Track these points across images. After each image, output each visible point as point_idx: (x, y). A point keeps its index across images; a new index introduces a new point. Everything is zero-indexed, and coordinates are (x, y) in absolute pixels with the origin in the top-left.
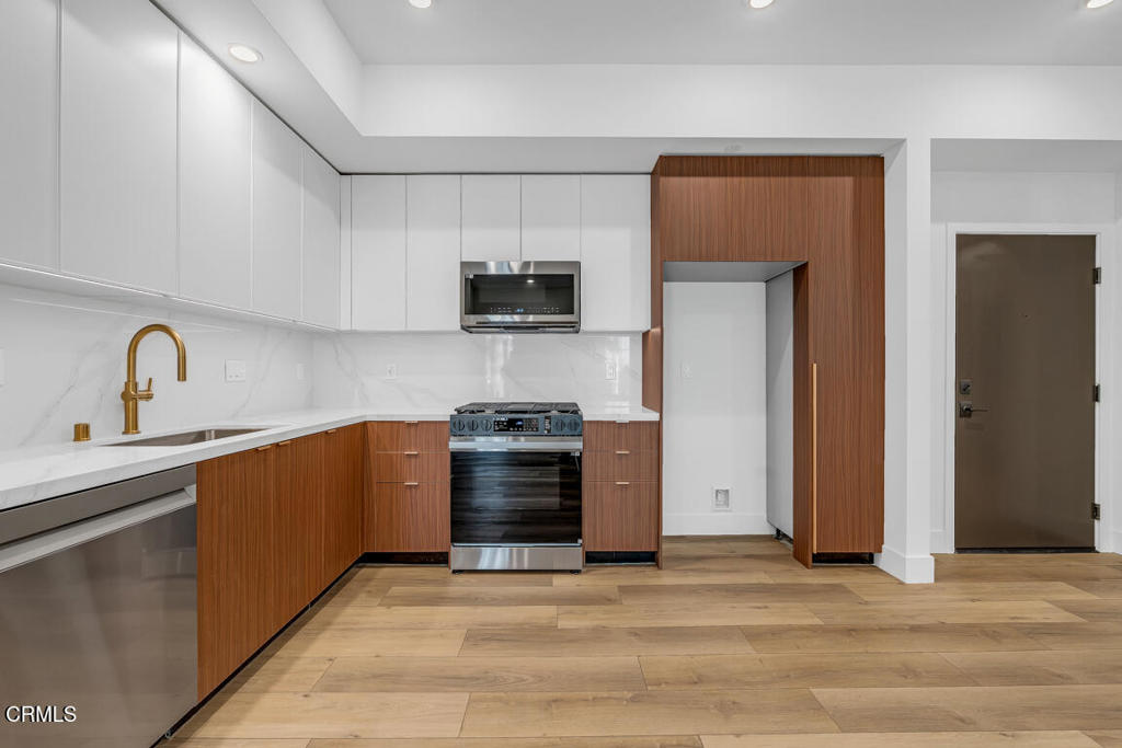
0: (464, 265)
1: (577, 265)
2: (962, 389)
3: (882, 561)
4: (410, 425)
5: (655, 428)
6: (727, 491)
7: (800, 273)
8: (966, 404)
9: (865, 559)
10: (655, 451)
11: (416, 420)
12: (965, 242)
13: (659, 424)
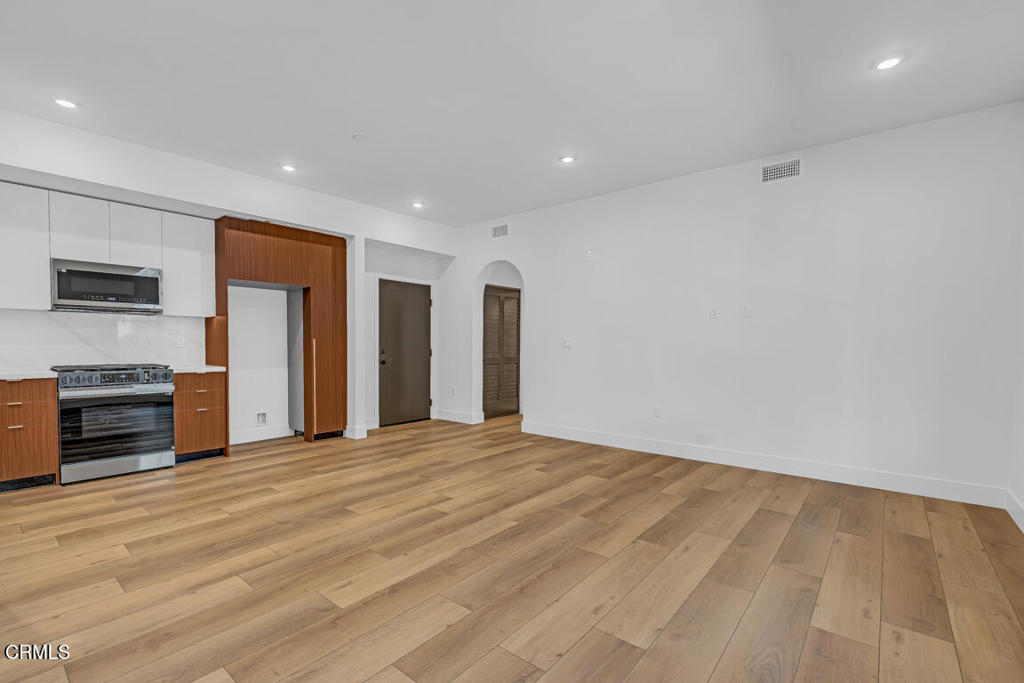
0: (55, 262)
1: (160, 272)
2: (382, 352)
3: (347, 434)
4: (11, 383)
5: (223, 377)
6: (264, 414)
7: (306, 291)
8: (384, 358)
9: (339, 434)
10: (223, 390)
11: (20, 378)
12: (383, 283)
13: (226, 375)
